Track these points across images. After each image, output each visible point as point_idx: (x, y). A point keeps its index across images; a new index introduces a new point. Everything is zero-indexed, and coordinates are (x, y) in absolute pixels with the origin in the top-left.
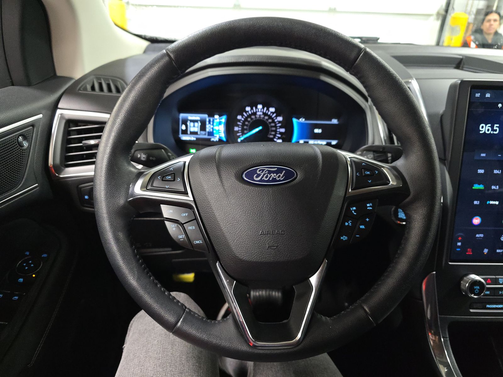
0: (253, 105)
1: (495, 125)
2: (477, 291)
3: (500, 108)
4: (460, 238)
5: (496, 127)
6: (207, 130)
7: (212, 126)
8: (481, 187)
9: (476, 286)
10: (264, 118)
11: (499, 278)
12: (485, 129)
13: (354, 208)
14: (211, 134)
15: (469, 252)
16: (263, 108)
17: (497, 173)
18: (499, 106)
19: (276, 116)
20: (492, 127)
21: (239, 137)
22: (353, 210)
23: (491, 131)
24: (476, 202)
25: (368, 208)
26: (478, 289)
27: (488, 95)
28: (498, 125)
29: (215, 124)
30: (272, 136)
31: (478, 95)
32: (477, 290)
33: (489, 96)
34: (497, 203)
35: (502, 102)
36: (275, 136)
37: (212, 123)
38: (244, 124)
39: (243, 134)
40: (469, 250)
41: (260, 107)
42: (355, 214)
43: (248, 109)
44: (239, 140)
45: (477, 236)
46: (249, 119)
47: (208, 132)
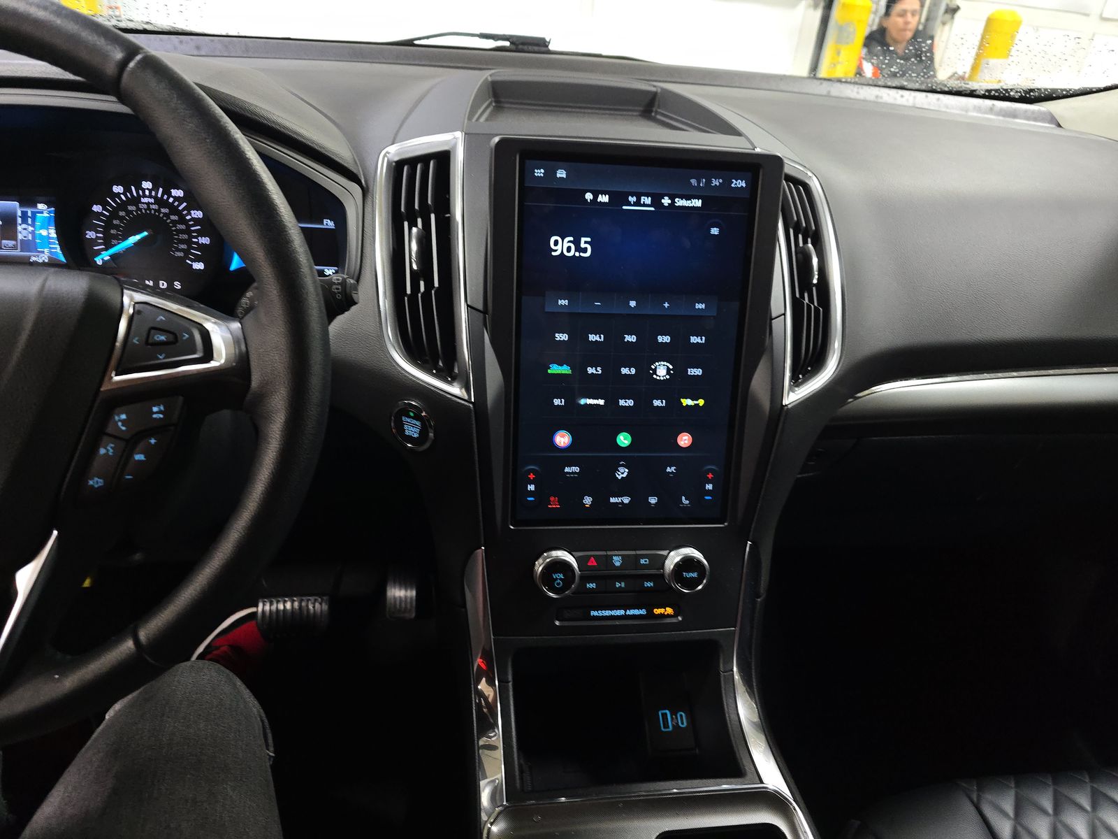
0: (131, 180)
1: (583, 240)
2: (559, 584)
3: (589, 201)
4: (532, 476)
5: (586, 242)
6: (20, 237)
7: (31, 229)
8: (565, 370)
9: (556, 572)
10: (159, 211)
11: (612, 556)
12: (561, 246)
13: (123, 417)
14: (28, 245)
15: (554, 504)
16: (155, 188)
17: (596, 340)
18: (586, 198)
19: (188, 209)
20: (576, 242)
21: (98, 253)
22: (120, 420)
23: (575, 251)
24: (557, 402)
25: (155, 416)
26: (560, 579)
27: (561, 174)
28: (589, 239)
29: (38, 224)
30: (180, 254)
31: (539, 173)
32: (559, 581)
33: (564, 176)
34: (601, 402)
35: (592, 188)
36: (187, 252)
37: (30, 221)
38: (108, 225)
39: (108, 246)
40: (552, 499)
41: (147, 185)
42: (124, 428)
43: (118, 189)
44: (99, 261)
45: (567, 470)
46: (122, 214)
47: (22, 240)
